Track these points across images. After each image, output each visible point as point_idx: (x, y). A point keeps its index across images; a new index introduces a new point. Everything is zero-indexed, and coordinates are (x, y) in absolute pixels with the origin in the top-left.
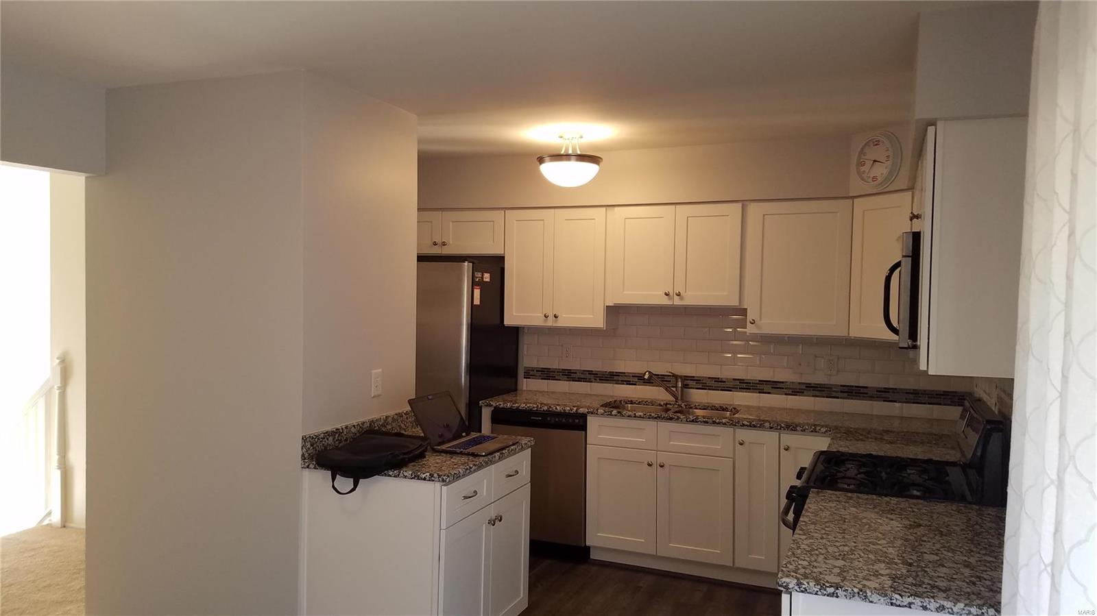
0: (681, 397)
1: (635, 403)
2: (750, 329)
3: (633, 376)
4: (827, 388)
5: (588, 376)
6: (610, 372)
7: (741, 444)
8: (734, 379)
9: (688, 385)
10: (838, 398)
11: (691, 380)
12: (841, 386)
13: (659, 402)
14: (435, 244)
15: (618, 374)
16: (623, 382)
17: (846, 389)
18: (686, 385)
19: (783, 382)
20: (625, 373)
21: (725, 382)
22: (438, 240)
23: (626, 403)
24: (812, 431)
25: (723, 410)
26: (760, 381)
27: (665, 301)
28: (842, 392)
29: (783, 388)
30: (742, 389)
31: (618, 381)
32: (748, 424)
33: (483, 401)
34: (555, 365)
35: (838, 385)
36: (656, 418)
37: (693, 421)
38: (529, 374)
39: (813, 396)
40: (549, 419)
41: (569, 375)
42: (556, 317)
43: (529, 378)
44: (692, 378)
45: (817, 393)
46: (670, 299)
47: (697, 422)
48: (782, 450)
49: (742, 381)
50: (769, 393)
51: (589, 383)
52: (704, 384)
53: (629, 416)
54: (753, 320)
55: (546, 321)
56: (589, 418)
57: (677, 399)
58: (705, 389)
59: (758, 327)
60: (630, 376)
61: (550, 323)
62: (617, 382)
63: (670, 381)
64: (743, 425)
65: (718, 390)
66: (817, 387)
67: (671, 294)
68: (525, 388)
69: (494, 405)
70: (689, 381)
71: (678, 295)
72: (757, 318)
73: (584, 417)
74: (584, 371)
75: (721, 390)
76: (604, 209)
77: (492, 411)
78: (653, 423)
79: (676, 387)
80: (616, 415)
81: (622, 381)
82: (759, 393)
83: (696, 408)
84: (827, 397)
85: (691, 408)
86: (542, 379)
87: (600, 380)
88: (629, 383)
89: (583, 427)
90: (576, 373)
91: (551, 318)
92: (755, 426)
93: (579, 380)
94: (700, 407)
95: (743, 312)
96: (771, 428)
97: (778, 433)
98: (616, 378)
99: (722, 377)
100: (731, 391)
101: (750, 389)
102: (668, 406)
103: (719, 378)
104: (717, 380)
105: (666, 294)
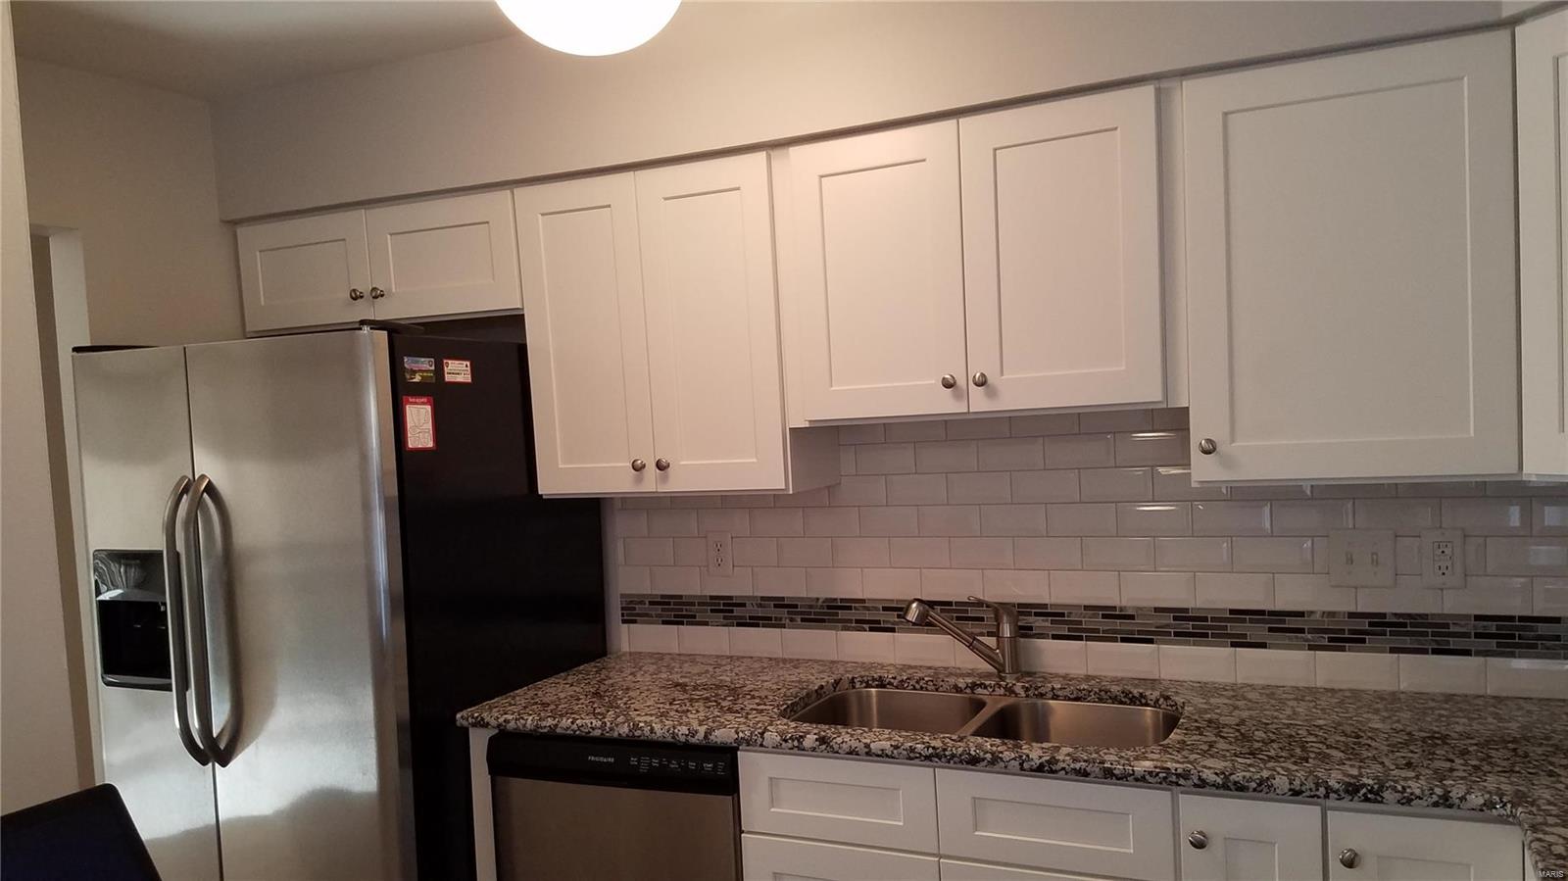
0: (1013, 665)
1: (890, 683)
2: (1203, 470)
3: (885, 609)
4: (1431, 625)
5: (772, 612)
6: (827, 600)
7: (1199, 845)
8: (1156, 610)
9: (1031, 628)
10: (1466, 653)
11: (1036, 614)
12: (1478, 618)
13: (952, 680)
14: (356, 296)
15: (847, 604)
16: (861, 624)
17: (1492, 626)
18: (1022, 628)
19: (1301, 614)
20: (863, 601)
21: (1132, 617)
22: (365, 287)
23: (868, 686)
24: (1436, 804)
25: (1134, 700)
26: (1232, 612)
27: (945, 404)
28: (1478, 635)
29: (1302, 631)
30: (1182, 636)
31: (850, 621)
32: (1219, 780)
33: (464, 713)
34: (691, 584)
35: (1466, 617)
36: (928, 758)
37: (1040, 769)
38: (633, 612)
39: (1393, 650)
40: (634, 761)
41: (728, 610)
42: (661, 466)
43: (634, 622)
44: (1041, 610)
45: (1407, 642)
46: (958, 396)
47: (1052, 771)
48: (1335, 865)
49: (1180, 614)
50: (1263, 645)
51: (778, 630)
52: (1070, 624)
53: (850, 753)
54: (1209, 441)
55: (639, 480)
56: (744, 757)
57: (1001, 669)
58: (1080, 638)
59: (1228, 463)
60: (876, 609)
61: (651, 484)
62: (846, 625)
63: (982, 619)
64: (1202, 784)
65: (1114, 640)
66: (1404, 625)
67: (961, 382)
68: (625, 647)
69: (493, 723)
70: (1032, 619)
71: (982, 383)
72: (1219, 435)
73: (728, 754)
74: (762, 598)
75: (1124, 640)
76: (762, 156)
77: (491, 739)
78: (921, 774)
79: (996, 634)
80: (814, 749)
81: (857, 621)
82: (1234, 645)
83: (1055, 697)
84: (1436, 652)
85: (1041, 695)
86: (665, 623)
87: (803, 620)
88: (876, 626)
89: (728, 784)
90: (744, 605)
91: (651, 470)
92: (1240, 788)
93: (754, 622)
94: (1066, 693)
95: (1176, 420)
96: (1296, 793)
97: (1318, 808)
98: (842, 614)
99: (1124, 604)
100: (1151, 641)
101: (1206, 635)
102: (979, 690)
103: (1114, 608)
104: (1110, 613)
105: (948, 384)
